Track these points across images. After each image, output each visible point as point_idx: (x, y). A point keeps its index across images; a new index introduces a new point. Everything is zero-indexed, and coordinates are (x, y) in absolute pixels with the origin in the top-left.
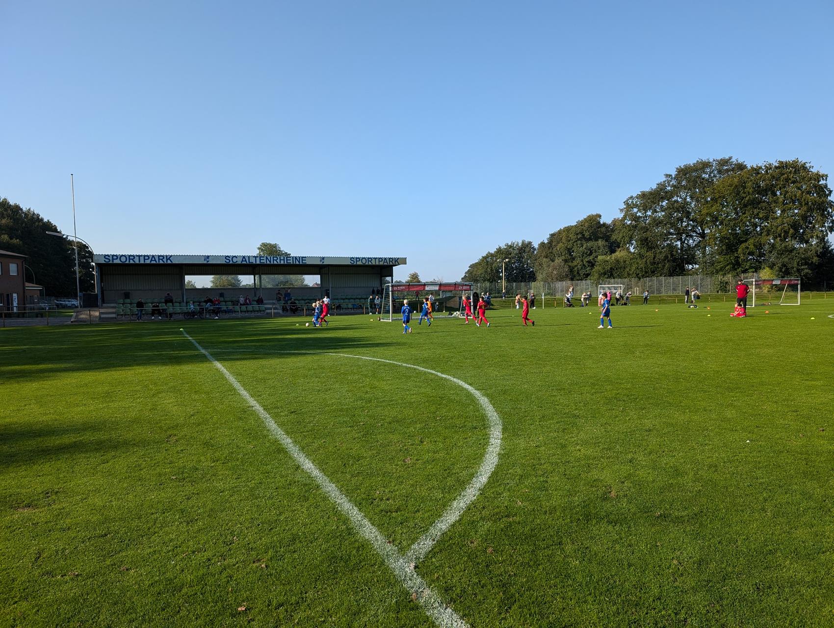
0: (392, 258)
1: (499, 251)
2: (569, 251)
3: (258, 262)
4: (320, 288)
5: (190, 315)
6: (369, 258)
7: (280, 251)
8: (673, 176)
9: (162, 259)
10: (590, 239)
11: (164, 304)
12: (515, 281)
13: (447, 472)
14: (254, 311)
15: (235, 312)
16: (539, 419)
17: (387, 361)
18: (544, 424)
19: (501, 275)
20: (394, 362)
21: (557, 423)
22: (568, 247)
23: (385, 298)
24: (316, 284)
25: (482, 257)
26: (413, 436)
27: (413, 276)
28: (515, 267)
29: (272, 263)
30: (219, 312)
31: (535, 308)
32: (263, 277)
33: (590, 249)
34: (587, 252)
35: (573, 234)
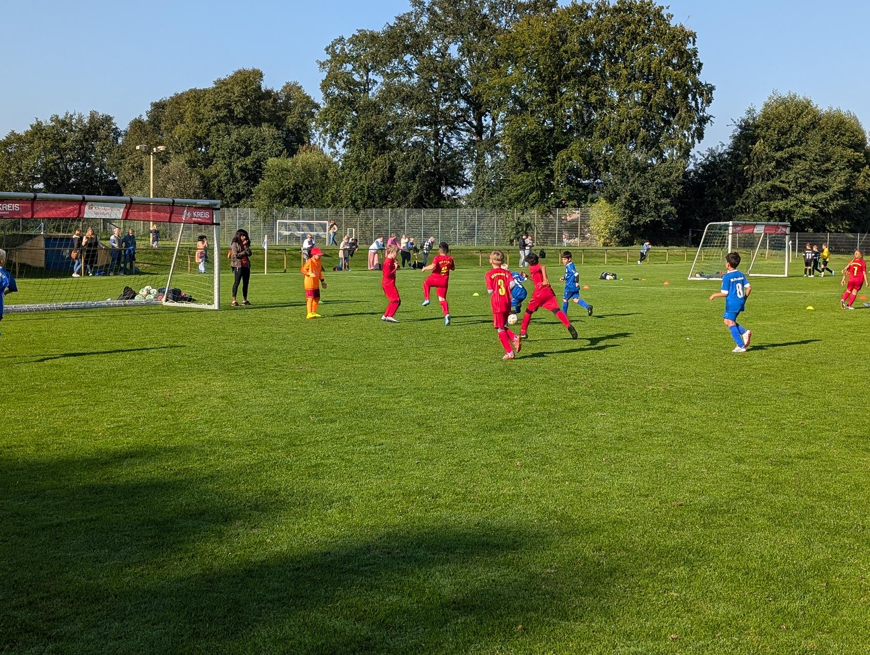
10: (243, 121)
28: (74, 170)
33: (245, 143)
34: (240, 149)
35: (209, 107)
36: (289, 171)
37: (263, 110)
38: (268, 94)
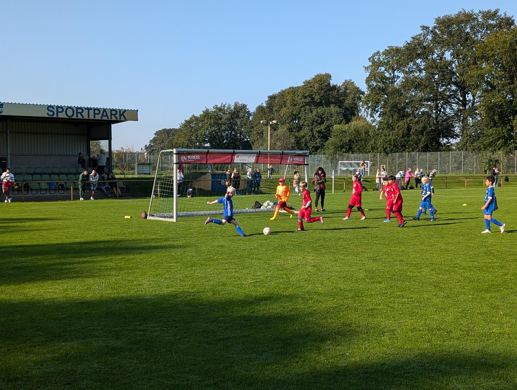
1: (207, 114)
8: (431, 29)
10: (320, 104)
19: (208, 145)
22: (294, 113)
25: (186, 121)
28: (226, 136)
33: (320, 117)
34: (318, 120)
35: (300, 97)
36: (346, 132)
37: (331, 97)
38: (334, 87)
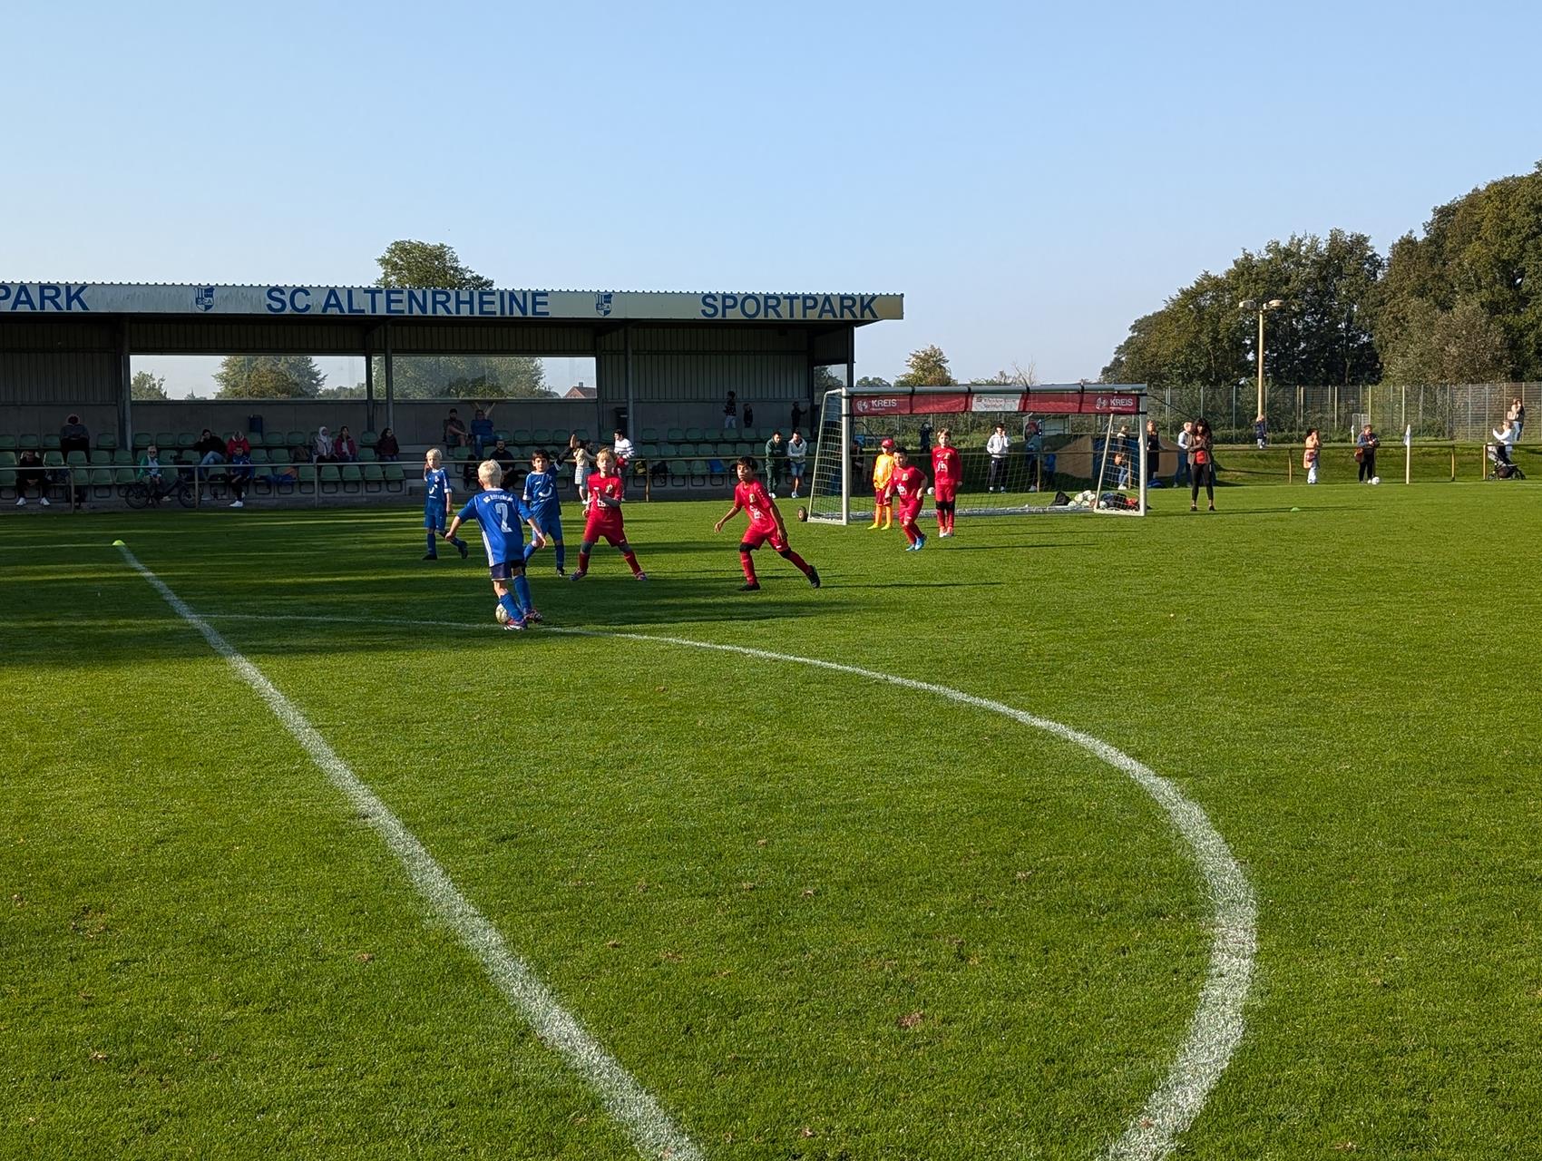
0: (851, 298)
1: (1246, 269)
2: (1508, 271)
3: (381, 310)
4: (596, 402)
5: (147, 495)
6: (767, 297)
7: (456, 269)
9: (52, 299)
11: (59, 455)
12: (1302, 382)
13: (1056, 1067)
14: (367, 482)
15: (301, 484)
16: (1395, 886)
17: (834, 666)
18: (1412, 904)
19: (1250, 357)
20: (858, 670)
21: (1462, 902)
22: (1505, 257)
23: (824, 439)
24: (581, 388)
25: (1183, 292)
26: (928, 937)
27: (925, 360)
28: (1304, 329)
29: (430, 313)
30: (247, 484)
31: (1375, 480)
32: (398, 360)
35: (1523, 209)
